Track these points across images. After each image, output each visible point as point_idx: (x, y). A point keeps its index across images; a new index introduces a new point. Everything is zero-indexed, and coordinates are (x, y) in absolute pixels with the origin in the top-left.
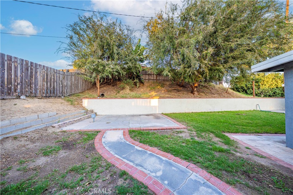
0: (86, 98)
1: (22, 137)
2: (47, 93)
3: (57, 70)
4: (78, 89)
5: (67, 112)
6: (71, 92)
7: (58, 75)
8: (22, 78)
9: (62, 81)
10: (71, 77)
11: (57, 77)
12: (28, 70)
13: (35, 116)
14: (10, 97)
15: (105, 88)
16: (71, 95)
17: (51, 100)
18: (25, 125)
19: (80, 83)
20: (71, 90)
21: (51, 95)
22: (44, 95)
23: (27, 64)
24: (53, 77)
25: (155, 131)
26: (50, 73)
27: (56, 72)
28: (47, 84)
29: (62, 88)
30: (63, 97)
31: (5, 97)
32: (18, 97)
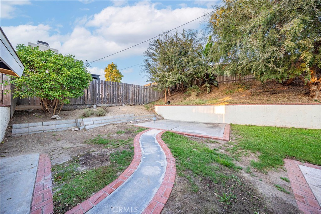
0: (158, 105)
1: (116, 125)
2: (135, 102)
3: (140, 86)
4: (154, 98)
5: (141, 115)
6: (149, 101)
7: (141, 89)
8: (123, 94)
9: (143, 93)
10: (149, 90)
11: (140, 90)
12: (125, 88)
13: (123, 115)
14: (119, 105)
15: (176, 96)
16: (149, 103)
17: (137, 106)
18: (119, 119)
19: (156, 93)
20: (149, 99)
21: (137, 103)
22: (133, 103)
23: (125, 85)
24: (138, 91)
25: (190, 137)
26: (136, 89)
27: (139, 87)
28: (135, 96)
29: (144, 98)
30: (144, 104)
31: (117, 105)
32: (122, 105)
